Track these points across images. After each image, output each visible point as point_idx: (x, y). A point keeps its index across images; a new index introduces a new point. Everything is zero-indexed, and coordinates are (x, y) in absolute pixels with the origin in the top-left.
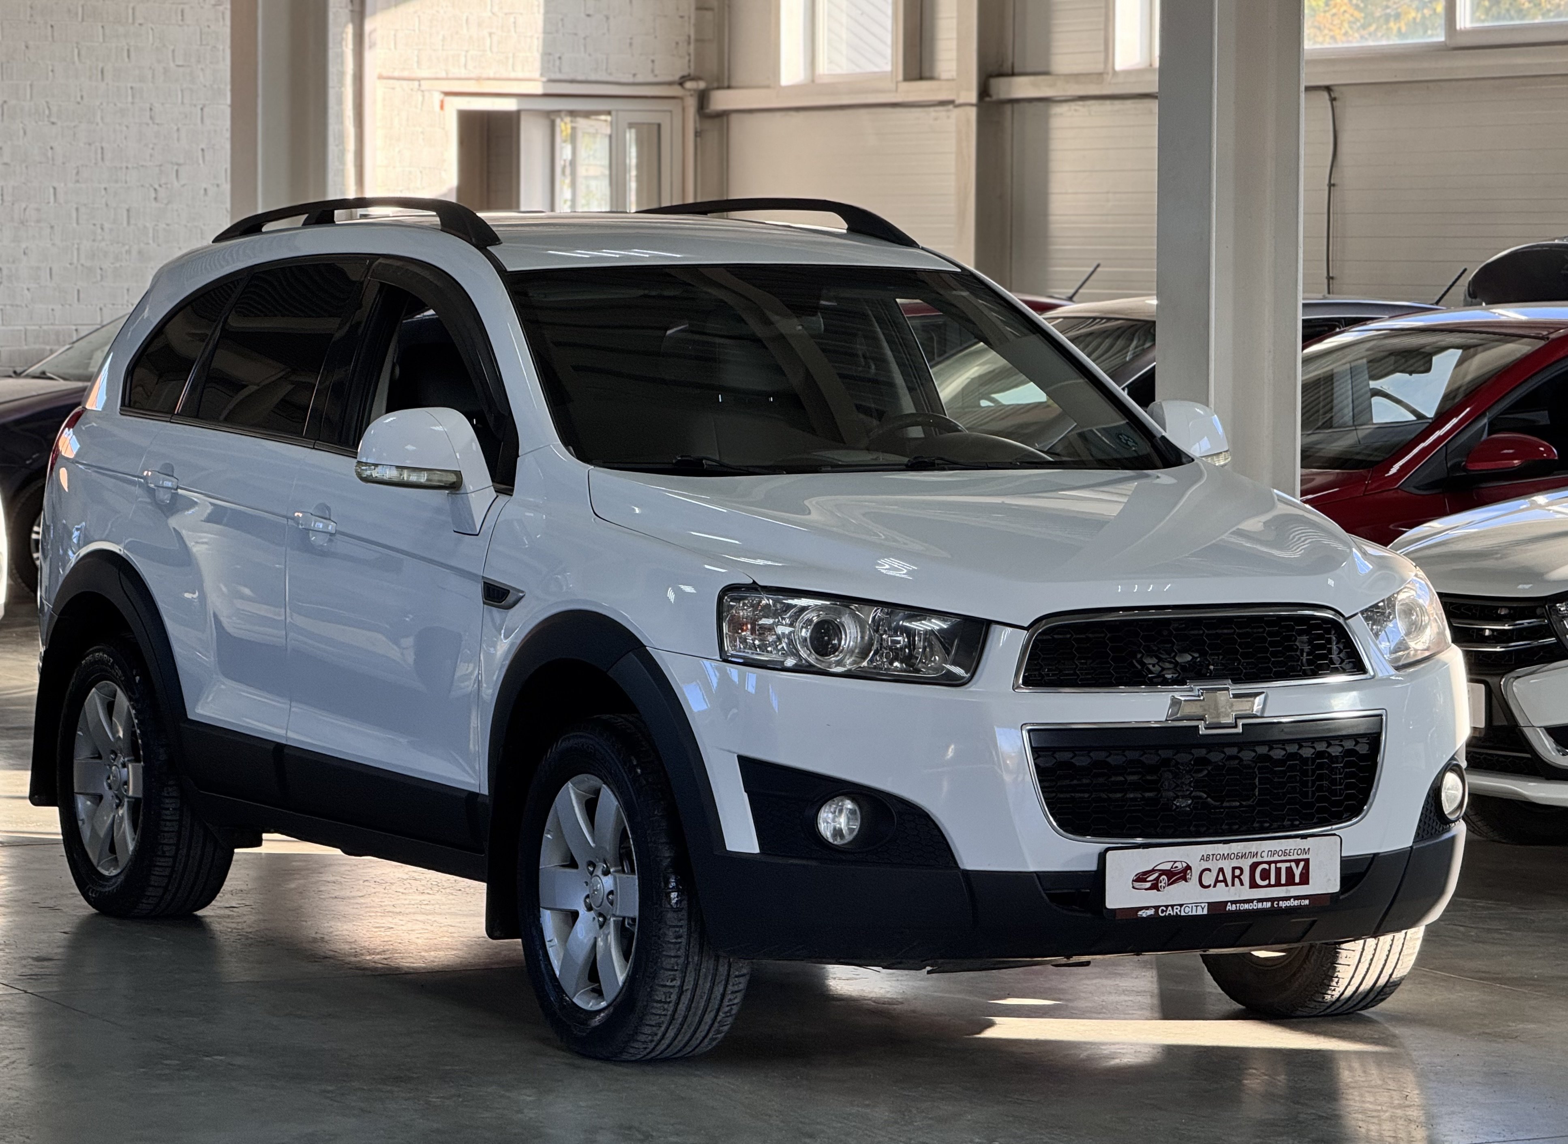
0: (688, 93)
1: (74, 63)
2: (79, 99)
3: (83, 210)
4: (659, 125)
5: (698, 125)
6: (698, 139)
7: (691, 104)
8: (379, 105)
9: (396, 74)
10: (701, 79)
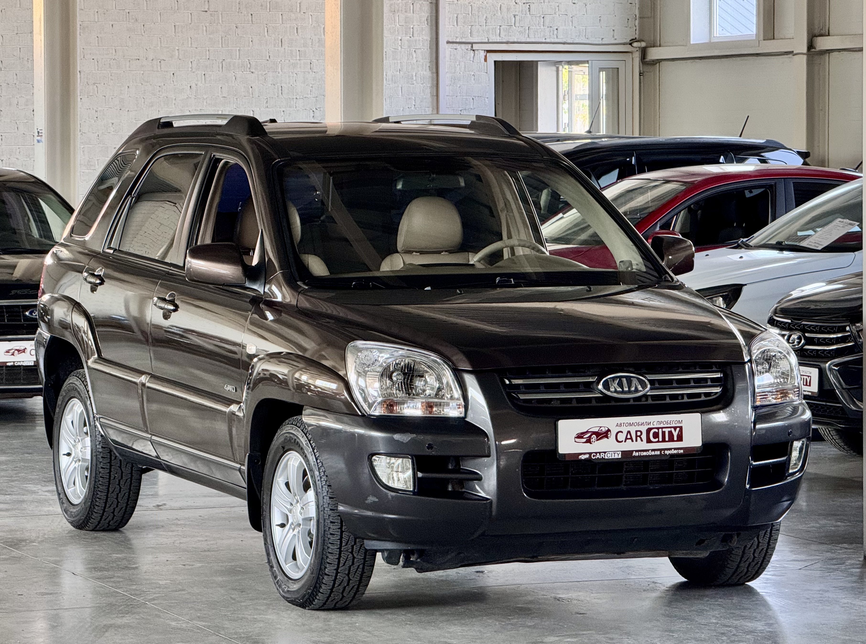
0: (636, 49)
1: (265, 36)
4: (618, 69)
5: (641, 69)
6: (641, 77)
7: (637, 56)
8: (447, 58)
9: (458, 40)
10: (643, 41)
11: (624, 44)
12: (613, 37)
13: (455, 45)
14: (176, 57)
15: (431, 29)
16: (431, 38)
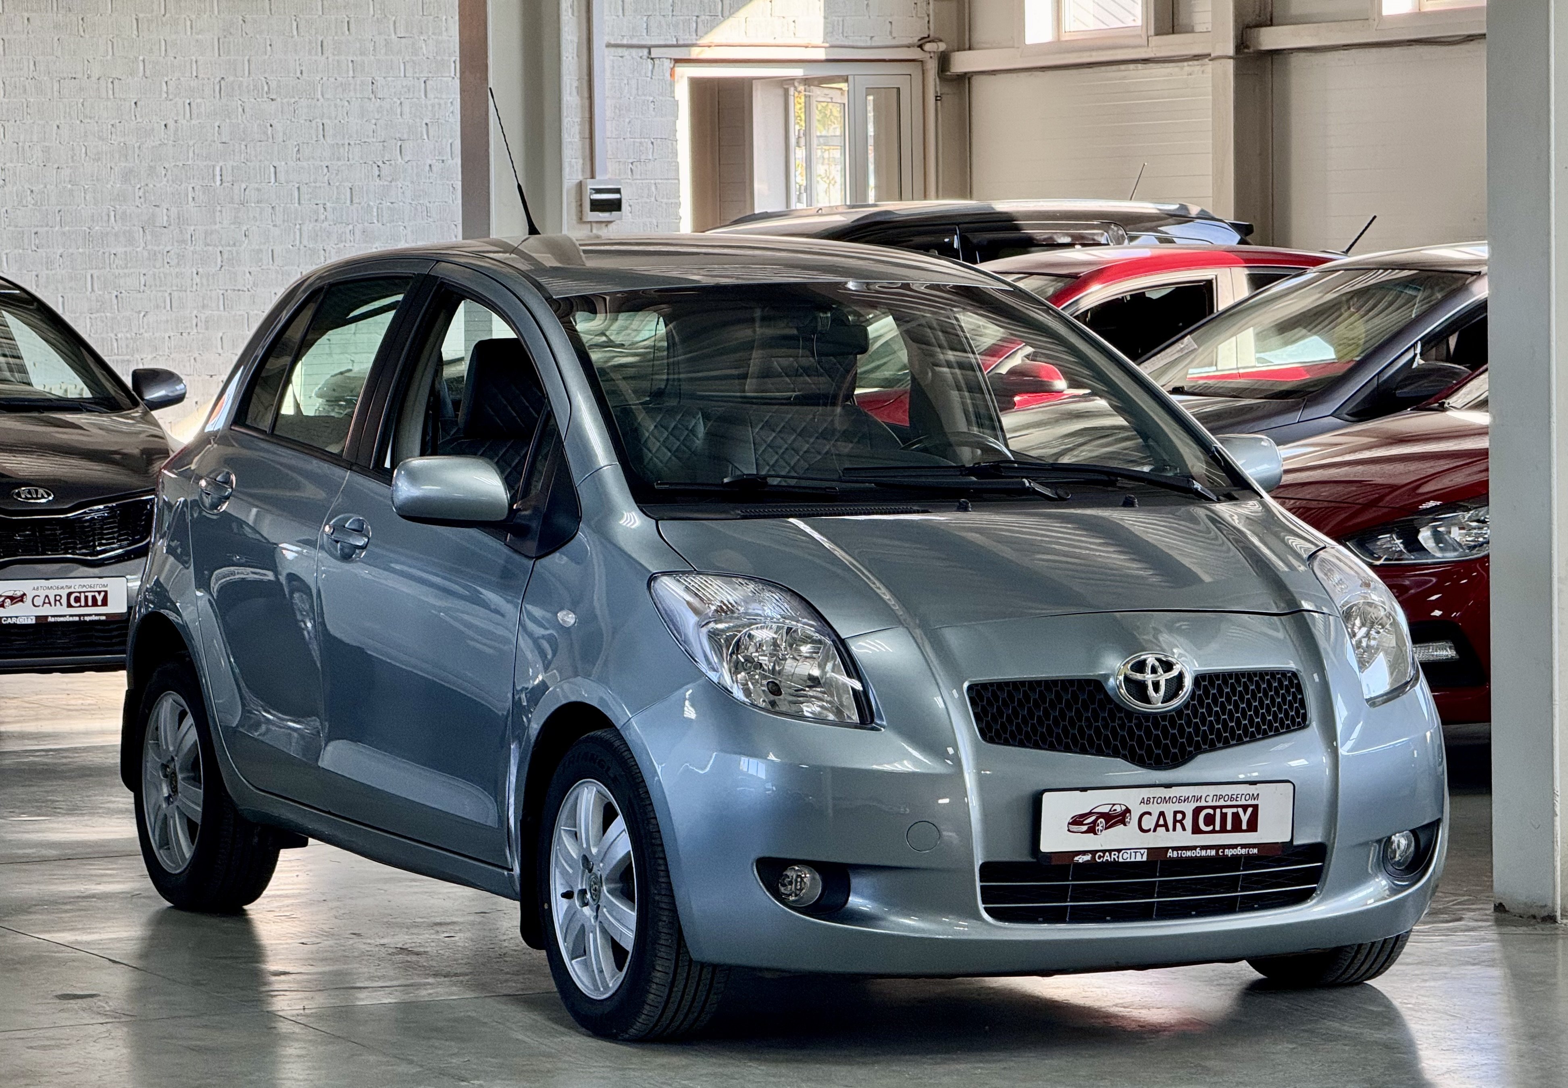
0: (928, 55)
2: (299, 75)
3: (304, 189)
4: (898, 89)
5: (938, 89)
6: (939, 102)
7: (932, 67)
8: (608, 74)
9: (625, 42)
10: (941, 41)
11: (909, 46)
12: (891, 33)
13: (620, 50)
14: (141, 74)
15: (579, 23)
16: (579, 38)
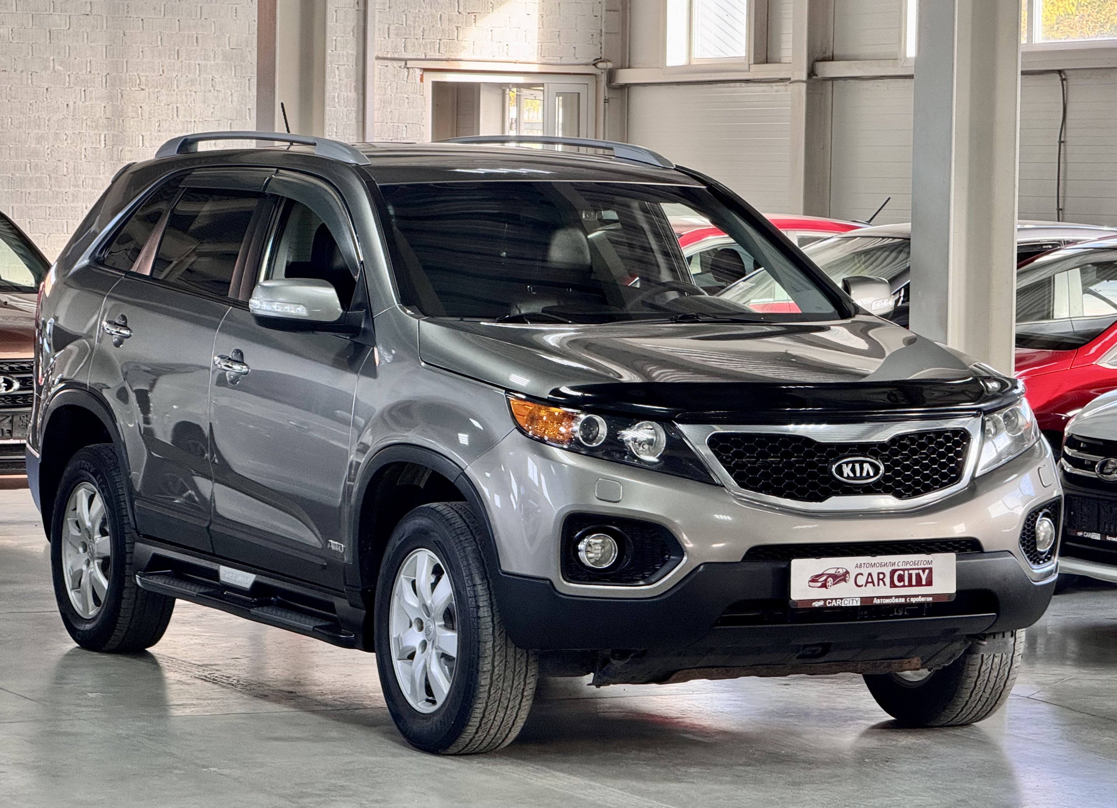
0: (600, 71)
1: (157, 46)
2: (161, 72)
4: (579, 93)
5: (606, 94)
6: (607, 104)
7: (604, 78)
8: (376, 78)
9: (389, 56)
10: (609, 61)
11: (587, 65)
12: (574, 55)
13: (386, 62)
14: (51, 69)
15: (358, 43)
16: (357, 52)
